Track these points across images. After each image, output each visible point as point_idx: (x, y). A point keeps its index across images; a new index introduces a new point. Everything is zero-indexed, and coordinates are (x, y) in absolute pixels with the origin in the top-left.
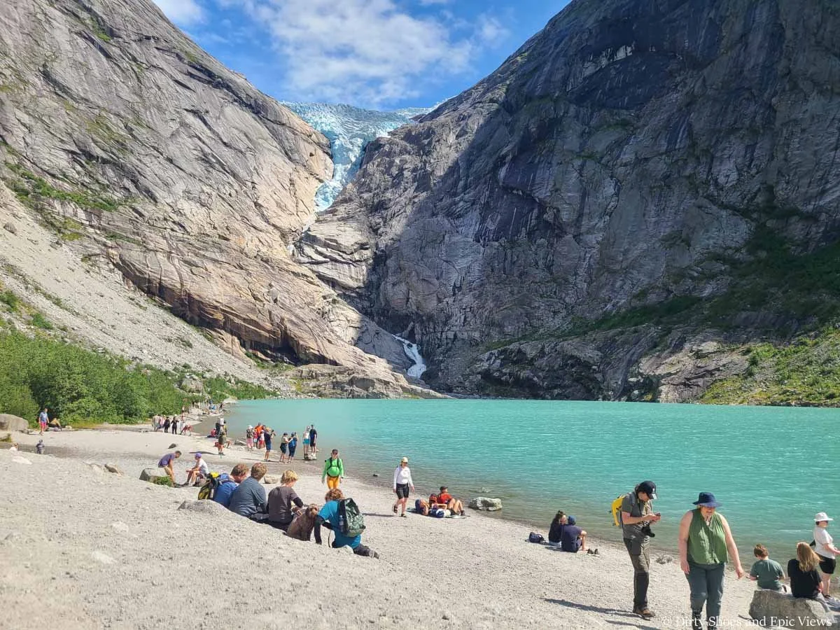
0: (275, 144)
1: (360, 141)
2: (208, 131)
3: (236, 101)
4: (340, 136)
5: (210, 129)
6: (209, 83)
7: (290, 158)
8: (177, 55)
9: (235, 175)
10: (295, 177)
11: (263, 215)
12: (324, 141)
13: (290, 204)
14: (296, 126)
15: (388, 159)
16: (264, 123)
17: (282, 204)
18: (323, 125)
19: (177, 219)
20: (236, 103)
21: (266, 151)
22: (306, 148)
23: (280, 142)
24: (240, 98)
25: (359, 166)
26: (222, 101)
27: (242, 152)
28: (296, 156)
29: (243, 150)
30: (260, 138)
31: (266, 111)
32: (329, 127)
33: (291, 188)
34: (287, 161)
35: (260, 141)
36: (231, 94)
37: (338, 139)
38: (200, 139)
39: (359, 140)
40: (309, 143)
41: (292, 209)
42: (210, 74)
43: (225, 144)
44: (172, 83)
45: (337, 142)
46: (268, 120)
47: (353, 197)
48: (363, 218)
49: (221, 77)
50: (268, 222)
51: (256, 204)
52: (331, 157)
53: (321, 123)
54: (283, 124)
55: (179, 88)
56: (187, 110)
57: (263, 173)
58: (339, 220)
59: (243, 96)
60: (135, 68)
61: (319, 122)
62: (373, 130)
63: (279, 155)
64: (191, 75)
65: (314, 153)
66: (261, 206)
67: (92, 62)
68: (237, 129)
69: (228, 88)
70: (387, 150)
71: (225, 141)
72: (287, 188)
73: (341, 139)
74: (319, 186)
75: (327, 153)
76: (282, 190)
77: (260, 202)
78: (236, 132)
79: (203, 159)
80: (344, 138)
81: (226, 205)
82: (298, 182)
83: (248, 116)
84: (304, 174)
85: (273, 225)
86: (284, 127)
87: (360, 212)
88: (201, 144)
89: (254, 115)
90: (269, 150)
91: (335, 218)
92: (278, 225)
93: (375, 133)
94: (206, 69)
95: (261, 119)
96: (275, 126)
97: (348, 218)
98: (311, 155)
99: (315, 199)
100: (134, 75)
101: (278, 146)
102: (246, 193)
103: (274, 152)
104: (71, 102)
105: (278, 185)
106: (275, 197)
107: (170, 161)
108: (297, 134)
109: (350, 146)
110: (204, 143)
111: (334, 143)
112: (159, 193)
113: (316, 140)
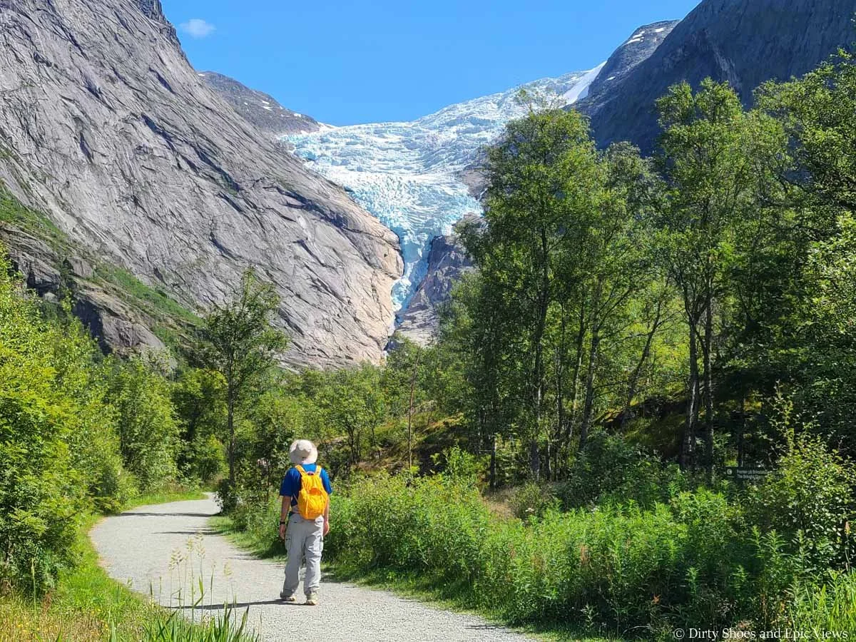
0: (356, 252)
1: (426, 237)
2: (310, 256)
3: (322, 218)
4: (408, 232)
5: (311, 253)
6: (301, 207)
7: (369, 264)
8: (278, 188)
9: (335, 294)
10: (375, 283)
11: (362, 329)
12: (394, 237)
13: (375, 310)
14: (371, 230)
15: (454, 268)
16: (346, 234)
17: (371, 313)
18: (392, 221)
19: (319, 347)
20: (322, 220)
21: (350, 260)
22: (381, 250)
23: (360, 250)
24: (325, 215)
25: (427, 260)
26: (314, 222)
27: (333, 268)
28: (373, 260)
29: (334, 266)
30: (345, 250)
31: (346, 222)
32: (398, 224)
33: (374, 294)
34: (367, 266)
35: (346, 253)
36: (318, 213)
37: (407, 234)
38: (308, 267)
39: (426, 235)
40: (384, 245)
41: (378, 315)
42: (302, 199)
43: (322, 264)
44: (280, 219)
45: (406, 238)
46: (348, 230)
47: (428, 305)
48: (437, 324)
49: (310, 201)
50: (367, 334)
51: (356, 319)
52: (401, 253)
53: (390, 219)
54: (361, 232)
55: (286, 223)
56: (294, 242)
57: (352, 284)
58: (418, 327)
59: (328, 212)
60: (257, 215)
61: (388, 218)
62: (438, 224)
63: (359, 262)
64: (289, 205)
65: (387, 254)
66: (359, 321)
67: (234, 221)
68: (327, 246)
69: (316, 208)
70: (453, 258)
71: (323, 262)
72: (371, 295)
73: (409, 234)
74: (394, 284)
75: (398, 250)
76: (368, 298)
77: (358, 317)
78: (327, 249)
79: (313, 286)
80: (411, 233)
81: (340, 327)
82: (378, 287)
83: (332, 230)
84: (381, 275)
85: (371, 337)
86: (362, 234)
87: (434, 319)
88: (309, 272)
89: (337, 228)
90: (352, 259)
91: (415, 325)
92: (374, 336)
93: (440, 229)
94: (299, 196)
95: (342, 230)
96: (355, 235)
97: (425, 324)
98: (385, 255)
99: (392, 298)
100: (258, 223)
101: (358, 253)
102: (347, 310)
103: (356, 261)
104: (233, 260)
105: (364, 294)
106: (365, 306)
107: (299, 296)
108: (372, 239)
109: (418, 242)
110: (311, 270)
111: (403, 238)
112: (303, 328)
113: (387, 239)
